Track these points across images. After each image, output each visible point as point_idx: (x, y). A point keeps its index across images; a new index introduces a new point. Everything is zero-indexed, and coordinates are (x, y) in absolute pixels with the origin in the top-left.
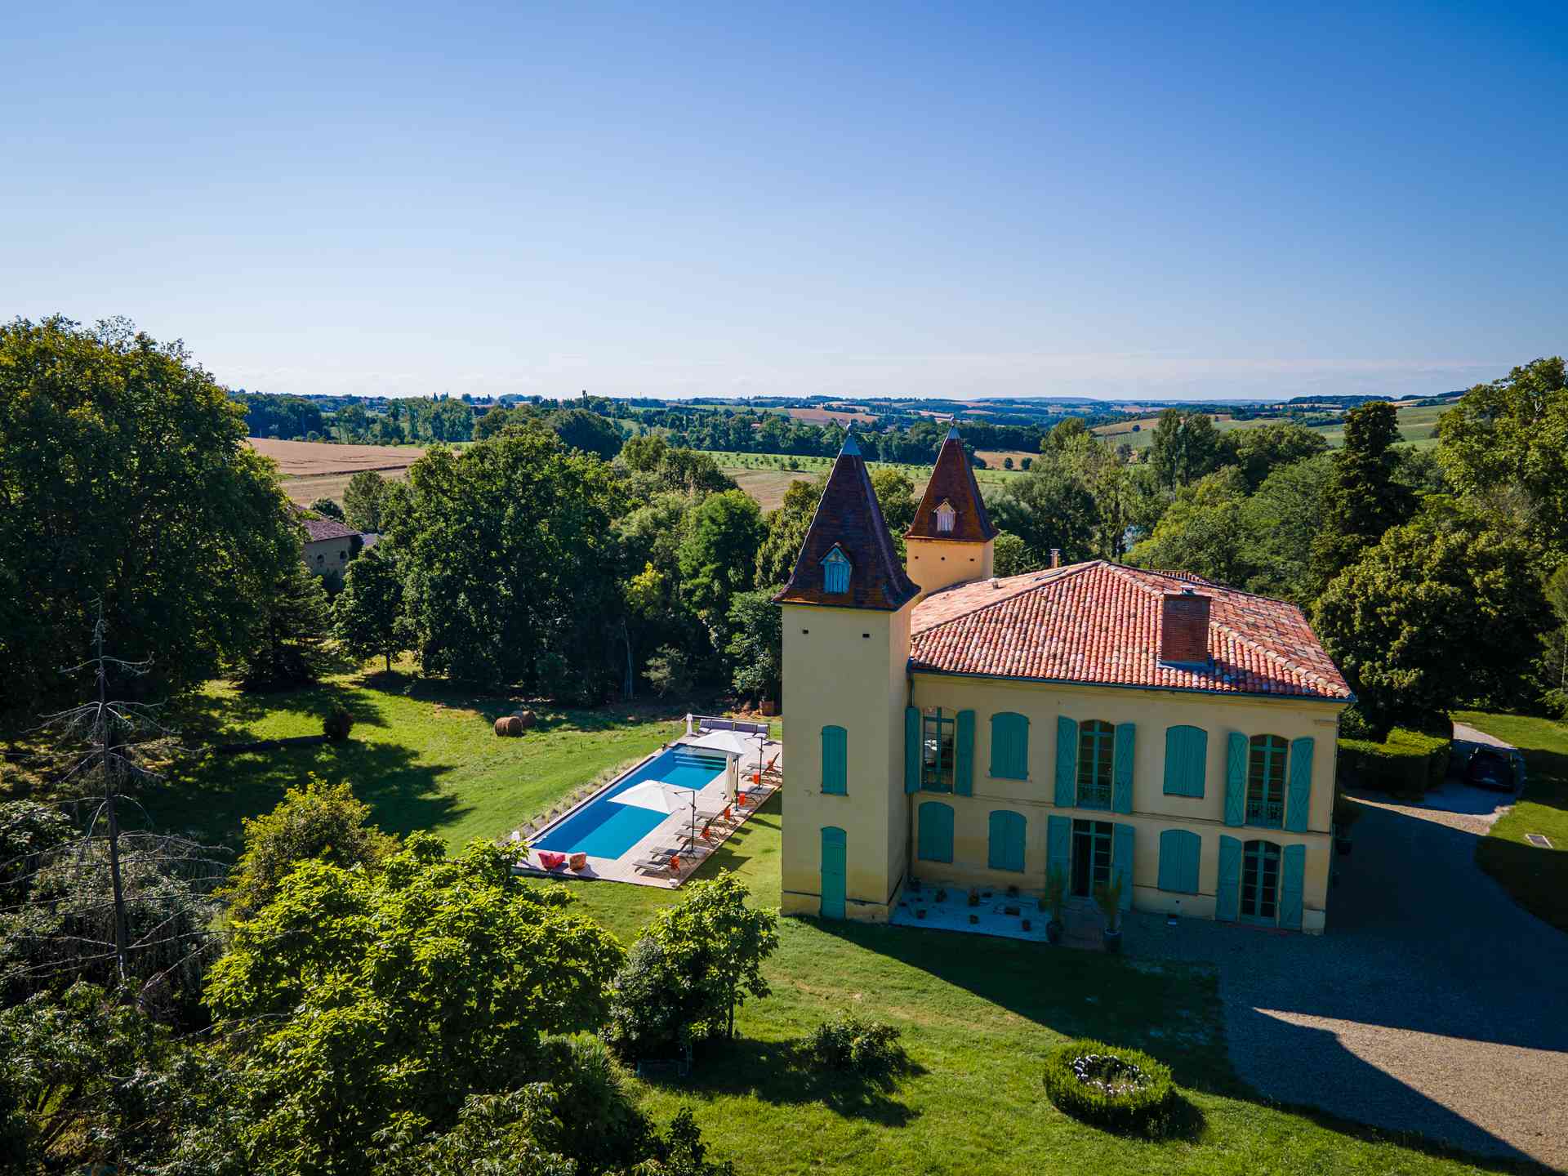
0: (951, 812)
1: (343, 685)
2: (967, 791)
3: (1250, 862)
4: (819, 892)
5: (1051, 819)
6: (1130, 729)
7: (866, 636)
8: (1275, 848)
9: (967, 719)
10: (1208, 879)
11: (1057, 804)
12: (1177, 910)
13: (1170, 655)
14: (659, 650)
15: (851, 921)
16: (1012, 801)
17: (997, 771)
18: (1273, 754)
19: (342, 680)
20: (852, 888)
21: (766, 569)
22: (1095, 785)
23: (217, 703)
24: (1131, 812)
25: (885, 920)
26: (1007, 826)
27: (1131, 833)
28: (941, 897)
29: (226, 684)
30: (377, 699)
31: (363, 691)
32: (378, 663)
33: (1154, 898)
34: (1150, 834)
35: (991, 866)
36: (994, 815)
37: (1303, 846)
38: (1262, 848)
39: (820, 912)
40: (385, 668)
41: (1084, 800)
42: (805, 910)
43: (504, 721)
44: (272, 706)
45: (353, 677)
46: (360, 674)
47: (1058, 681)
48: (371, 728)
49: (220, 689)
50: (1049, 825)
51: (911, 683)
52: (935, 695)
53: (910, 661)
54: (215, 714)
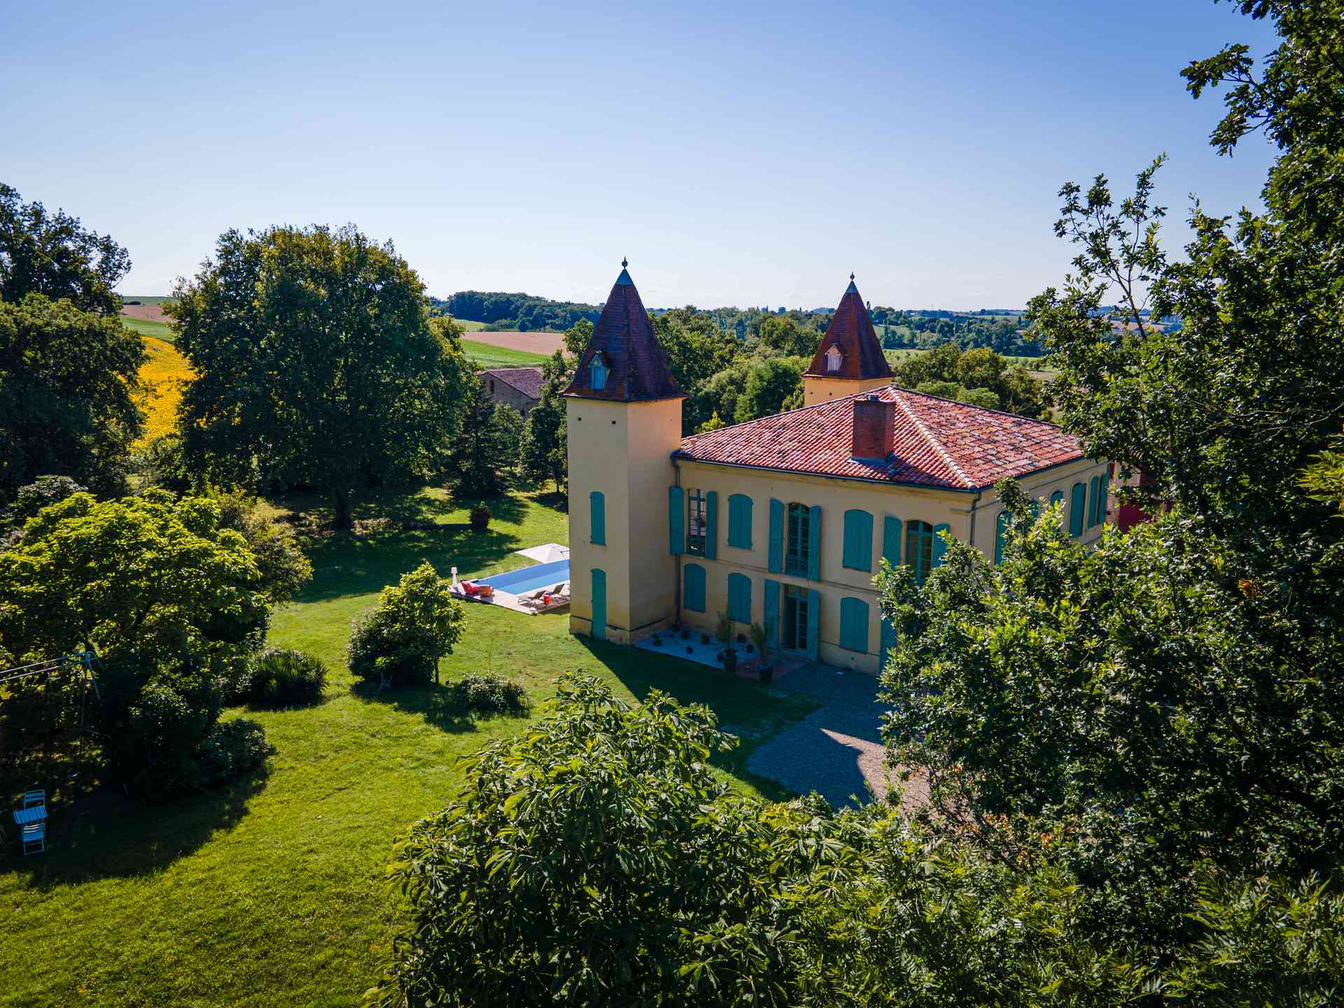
1: (520, 498)
2: (713, 555)
4: (590, 617)
5: (767, 582)
6: (819, 510)
7: (614, 423)
10: (874, 641)
11: (771, 570)
12: (852, 665)
13: (856, 452)
15: (608, 641)
16: (742, 566)
17: (732, 543)
18: (923, 537)
20: (610, 617)
22: (799, 558)
23: (429, 502)
25: (628, 643)
26: (739, 584)
27: (819, 598)
29: (444, 491)
30: (533, 508)
32: (551, 486)
33: (836, 653)
36: (731, 576)
39: (591, 634)
40: (555, 490)
41: (790, 568)
42: (582, 630)
44: (461, 507)
45: (530, 494)
46: (538, 492)
47: (766, 468)
48: (509, 524)
49: (439, 494)
50: (766, 587)
51: (677, 468)
52: (693, 478)
53: (678, 451)
54: (424, 509)
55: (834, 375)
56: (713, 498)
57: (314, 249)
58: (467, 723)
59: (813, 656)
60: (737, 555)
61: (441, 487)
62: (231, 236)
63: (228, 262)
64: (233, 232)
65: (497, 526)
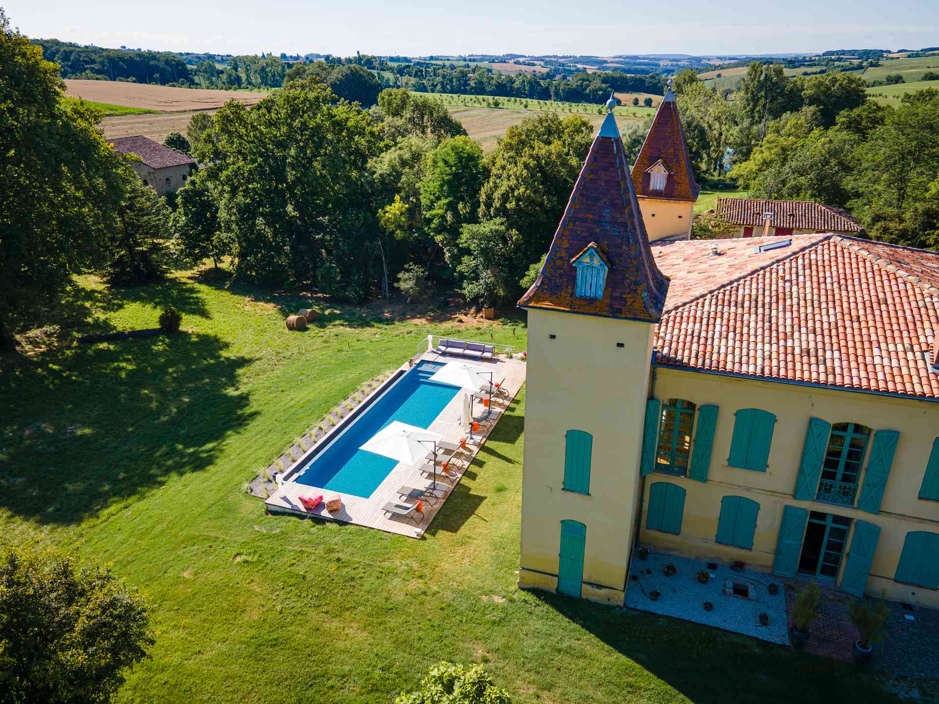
0: (681, 494)
1: (183, 280)
2: (702, 476)
4: (557, 572)
5: (786, 509)
6: (891, 435)
7: (620, 345)
9: (712, 411)
11: (796, 496)
12: (911, 600)
14: (406, 266)
15: (587, 601)
16: (748, 489)
17: (732, 462)
19: (181, 276)
20: (589, 573)
21: (488, 205)
22: (840, 482)
24: (878, 512)
25: (621, 604)
28: (670, 571)
30: (206, 293)
31: (197, 286)
34: (895, 533)
35: (718, 542)
36: (726, 500)
39: (557, 590)
40: (213, 267)
41: (824, 493)
42: (542, 586)
43: (293, 318)
45: (190, 273)
46: (196, 270)
48: (199, 319)
49: (94, 283)
50: (785, 513)
53: (655, 354)
54: (88, 305)
55: (657, 195)
60: (743, 477)
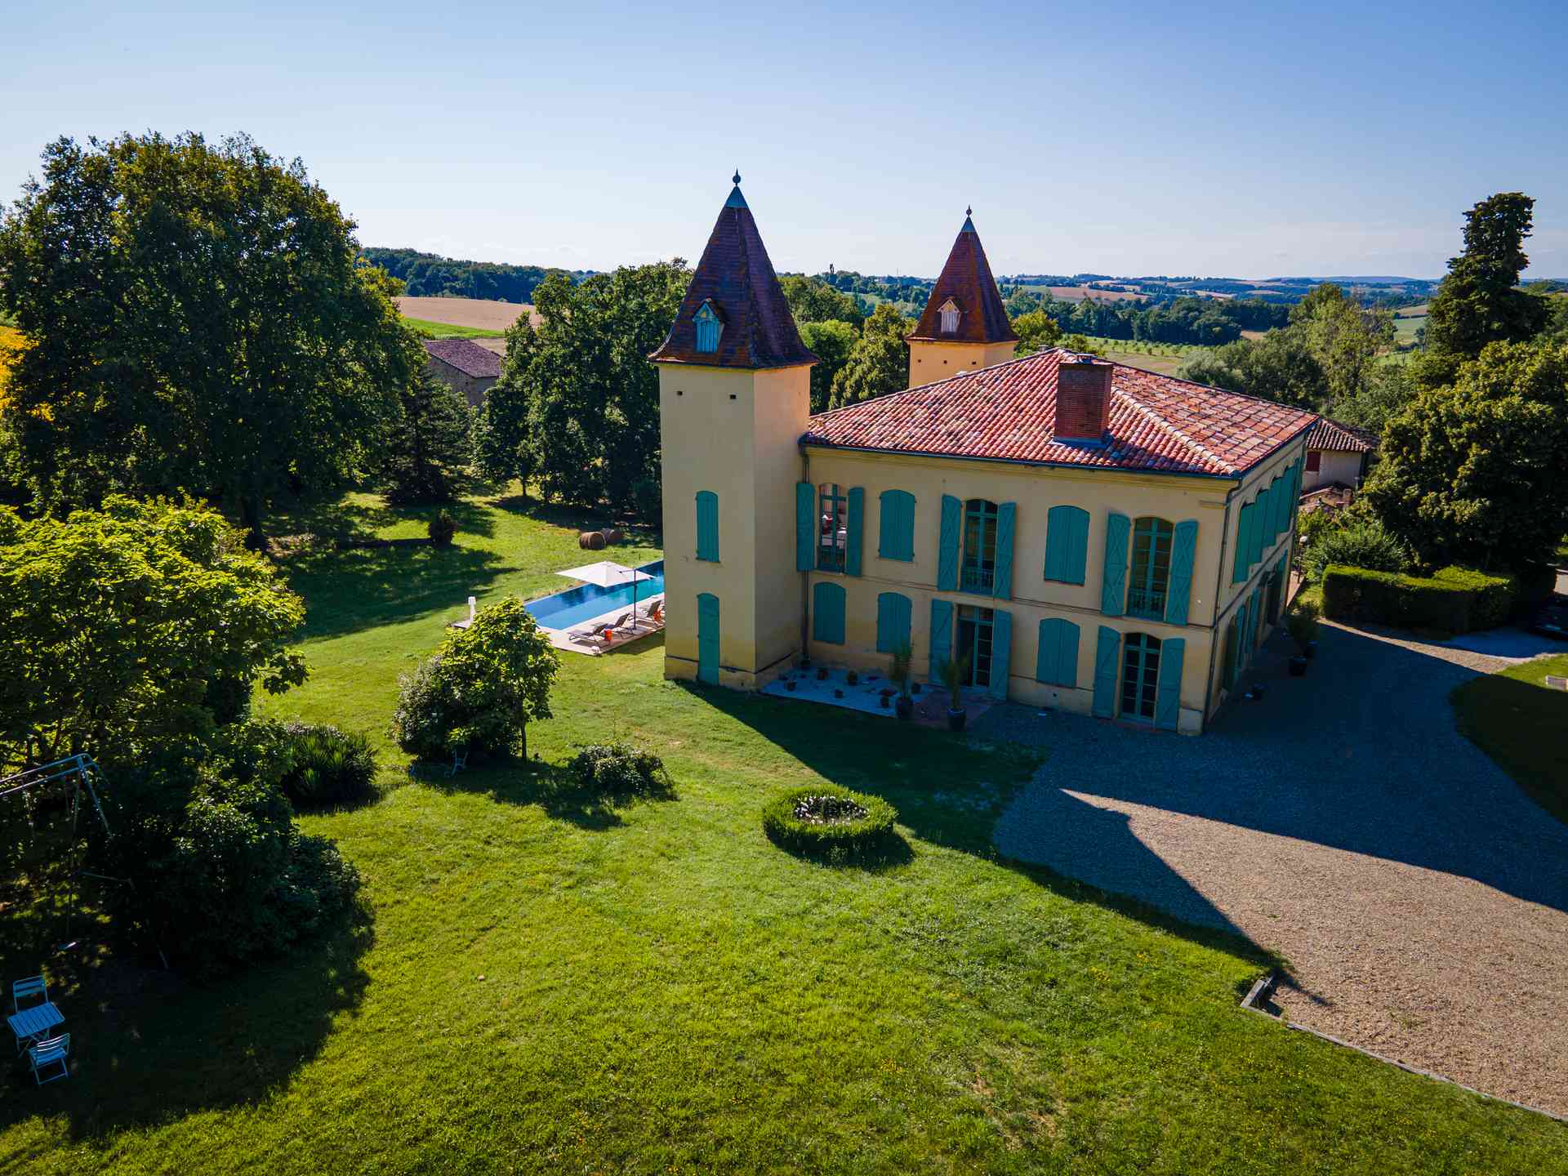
0: (841, 594)
2: (857, 572)
3: (1132, 657)
4: (696, 656)
5: (935, 603)
6: (1012, 509)
7: (733, 397)
8: (1154, 642)
10: (1085, 675)
11: (941, 586)
12: (1053, 703)
13: (1062, 431)
15: (724, 687)
16: (898, 583)
17: (883, 553)
18: (1158, 539)
19: (477, 500)
20: (726, 654)
22: (980, 570)
23: (362, 512)
24: (1011, 598)
25: (753, 688)
26: (894, 608)
27: (1010, 622)
28: (823, 675)
29: (378, 498)
32: (515, 488)
33: (1030, 689)
34: (1029, 622)
35: (879, 650)
36: (882, 597)
37: (1183, 641)
38: (1143, 642)
39: (697, 678)
40: (521, 493)
41: (968, 585)
42: (685, 676)
43: (588, 535)
44: (407, 516)
45: (489, 499)
46: (498, 496)
47: (939, 455)
48: (477, 537)
49: (372, 501)
50: (933, 609)
51: (805, 458)
52: (830, 472)
53: (806, 435)
54: (357, 520)
55: (948, 337)
56: (858, 494)
57: (194, 168)
58: (603, 812)
59: (1000, 695)
60: (894, 569)
61: (372, 492)
62: (62, 147)
63: (62, 183)
64: (65, 141)
65: (464, 541)
